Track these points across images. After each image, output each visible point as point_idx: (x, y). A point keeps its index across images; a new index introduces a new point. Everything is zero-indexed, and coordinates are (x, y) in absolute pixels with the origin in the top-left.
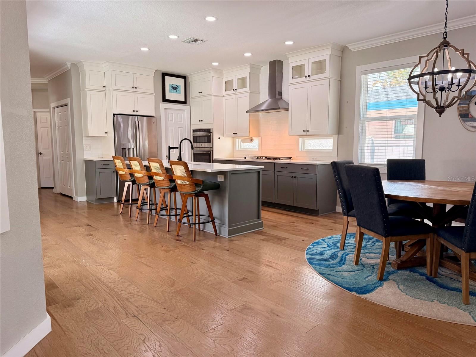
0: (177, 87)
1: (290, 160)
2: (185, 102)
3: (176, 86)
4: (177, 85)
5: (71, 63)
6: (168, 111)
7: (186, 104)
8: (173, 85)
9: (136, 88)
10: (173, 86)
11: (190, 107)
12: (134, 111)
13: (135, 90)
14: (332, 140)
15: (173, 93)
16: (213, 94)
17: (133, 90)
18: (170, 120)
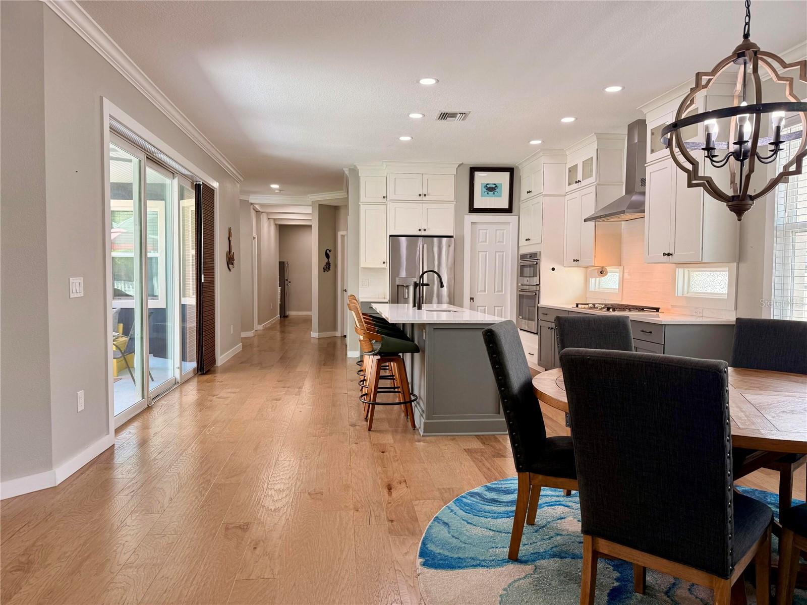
0: (496, 187)
1: (657, 313)
2: (509, 210)
3: (494, 186)
4: (495, 184)
5: (349, 169)
6: (479, 227)
7: (512, 213)
8: (488, 184)
9: (425, 195)
10: (488, 186)
11: (519, 218)
12: (420, 230)
13: (424, 198)
14: (727, 274)
15: (488, 198)
16: (543, 193)
17: (420, 198)
18: (481, 240)
